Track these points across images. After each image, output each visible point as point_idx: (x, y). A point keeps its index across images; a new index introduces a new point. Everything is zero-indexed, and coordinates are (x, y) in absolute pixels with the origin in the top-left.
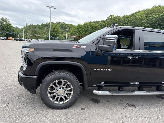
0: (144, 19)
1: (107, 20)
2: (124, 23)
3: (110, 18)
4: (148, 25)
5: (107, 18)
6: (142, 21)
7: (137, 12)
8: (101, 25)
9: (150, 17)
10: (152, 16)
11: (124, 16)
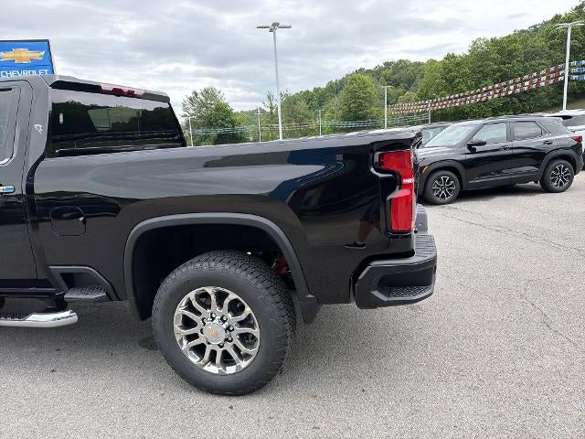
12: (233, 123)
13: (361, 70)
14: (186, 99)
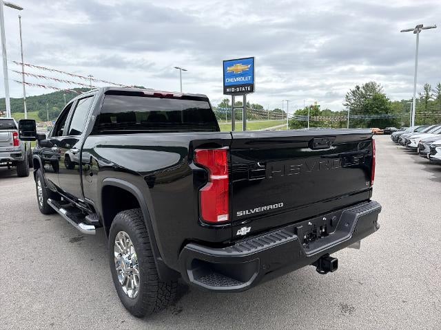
12: (387, 111)
14: (349, 91)
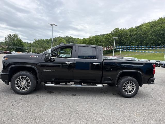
0: (149, 31)
1: (112, 33)
2: (130, 36)
3: (115, 31)
4: (154, 36)
5: (112, 31)
6: (147, 33)
7: (142, 25)
8: (106, 38)
9: (155, 29)
10: (158, 28)
11: (129, 28)
12: (22, 46)
13: (59, 37)
